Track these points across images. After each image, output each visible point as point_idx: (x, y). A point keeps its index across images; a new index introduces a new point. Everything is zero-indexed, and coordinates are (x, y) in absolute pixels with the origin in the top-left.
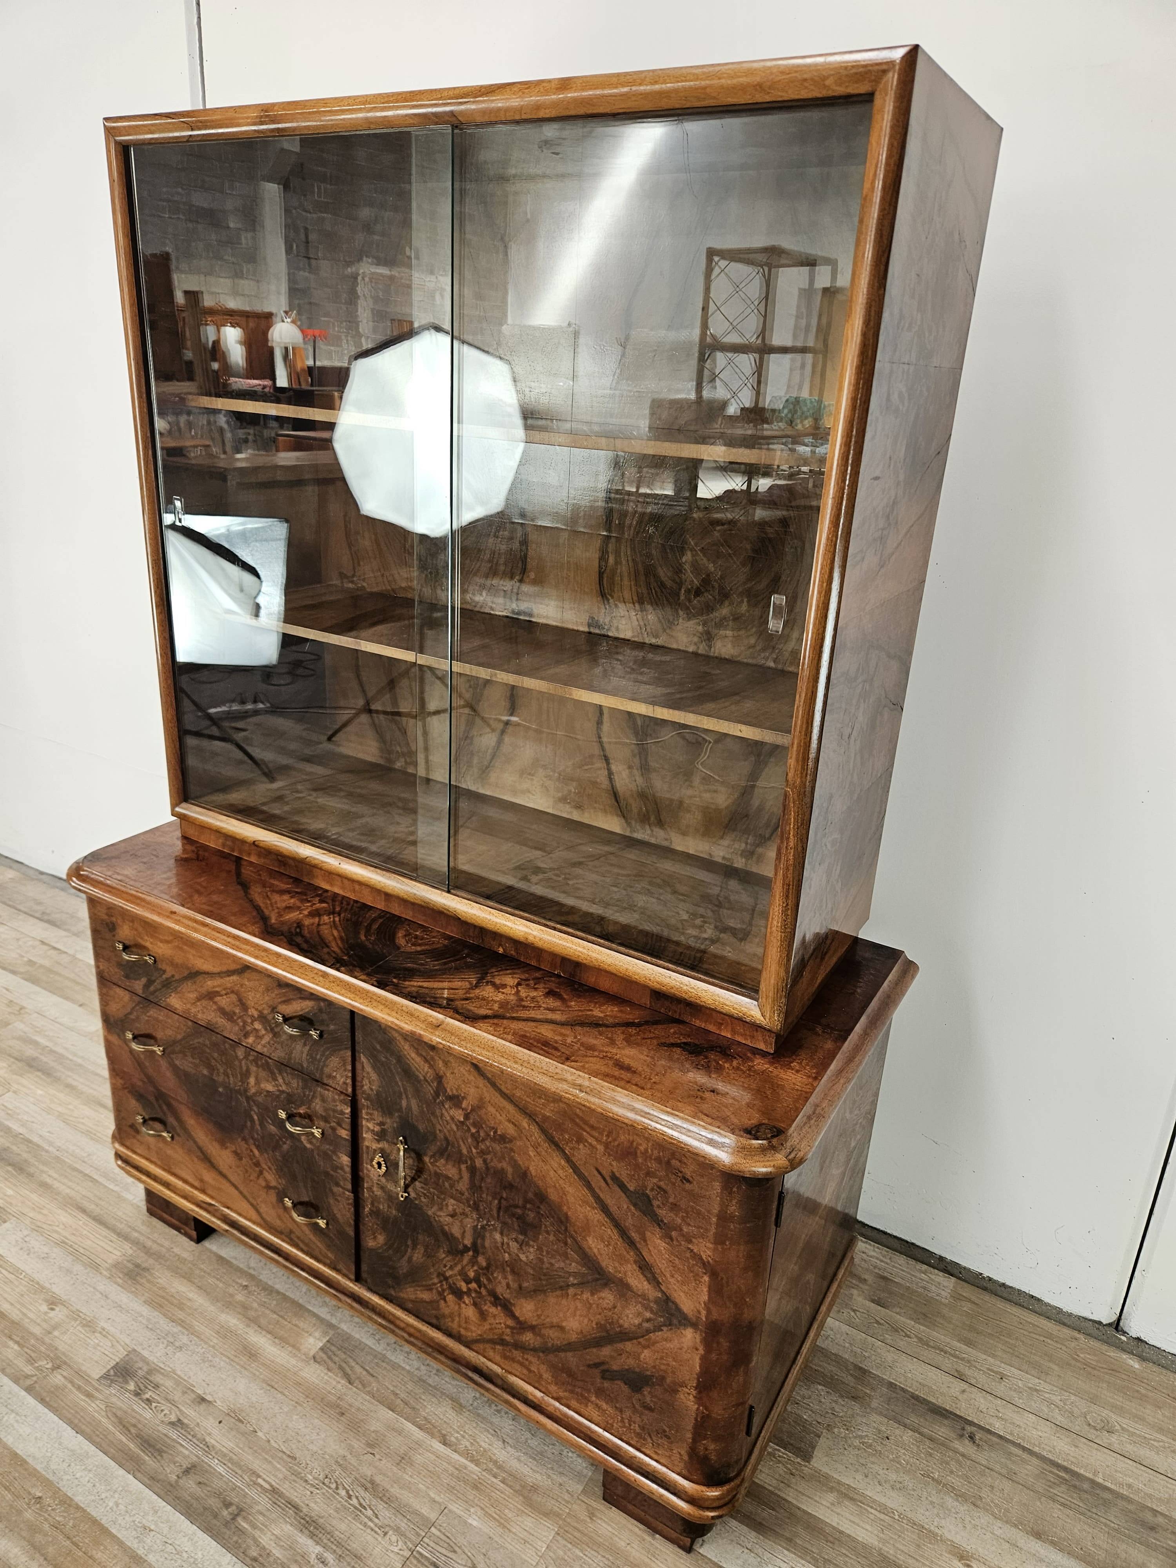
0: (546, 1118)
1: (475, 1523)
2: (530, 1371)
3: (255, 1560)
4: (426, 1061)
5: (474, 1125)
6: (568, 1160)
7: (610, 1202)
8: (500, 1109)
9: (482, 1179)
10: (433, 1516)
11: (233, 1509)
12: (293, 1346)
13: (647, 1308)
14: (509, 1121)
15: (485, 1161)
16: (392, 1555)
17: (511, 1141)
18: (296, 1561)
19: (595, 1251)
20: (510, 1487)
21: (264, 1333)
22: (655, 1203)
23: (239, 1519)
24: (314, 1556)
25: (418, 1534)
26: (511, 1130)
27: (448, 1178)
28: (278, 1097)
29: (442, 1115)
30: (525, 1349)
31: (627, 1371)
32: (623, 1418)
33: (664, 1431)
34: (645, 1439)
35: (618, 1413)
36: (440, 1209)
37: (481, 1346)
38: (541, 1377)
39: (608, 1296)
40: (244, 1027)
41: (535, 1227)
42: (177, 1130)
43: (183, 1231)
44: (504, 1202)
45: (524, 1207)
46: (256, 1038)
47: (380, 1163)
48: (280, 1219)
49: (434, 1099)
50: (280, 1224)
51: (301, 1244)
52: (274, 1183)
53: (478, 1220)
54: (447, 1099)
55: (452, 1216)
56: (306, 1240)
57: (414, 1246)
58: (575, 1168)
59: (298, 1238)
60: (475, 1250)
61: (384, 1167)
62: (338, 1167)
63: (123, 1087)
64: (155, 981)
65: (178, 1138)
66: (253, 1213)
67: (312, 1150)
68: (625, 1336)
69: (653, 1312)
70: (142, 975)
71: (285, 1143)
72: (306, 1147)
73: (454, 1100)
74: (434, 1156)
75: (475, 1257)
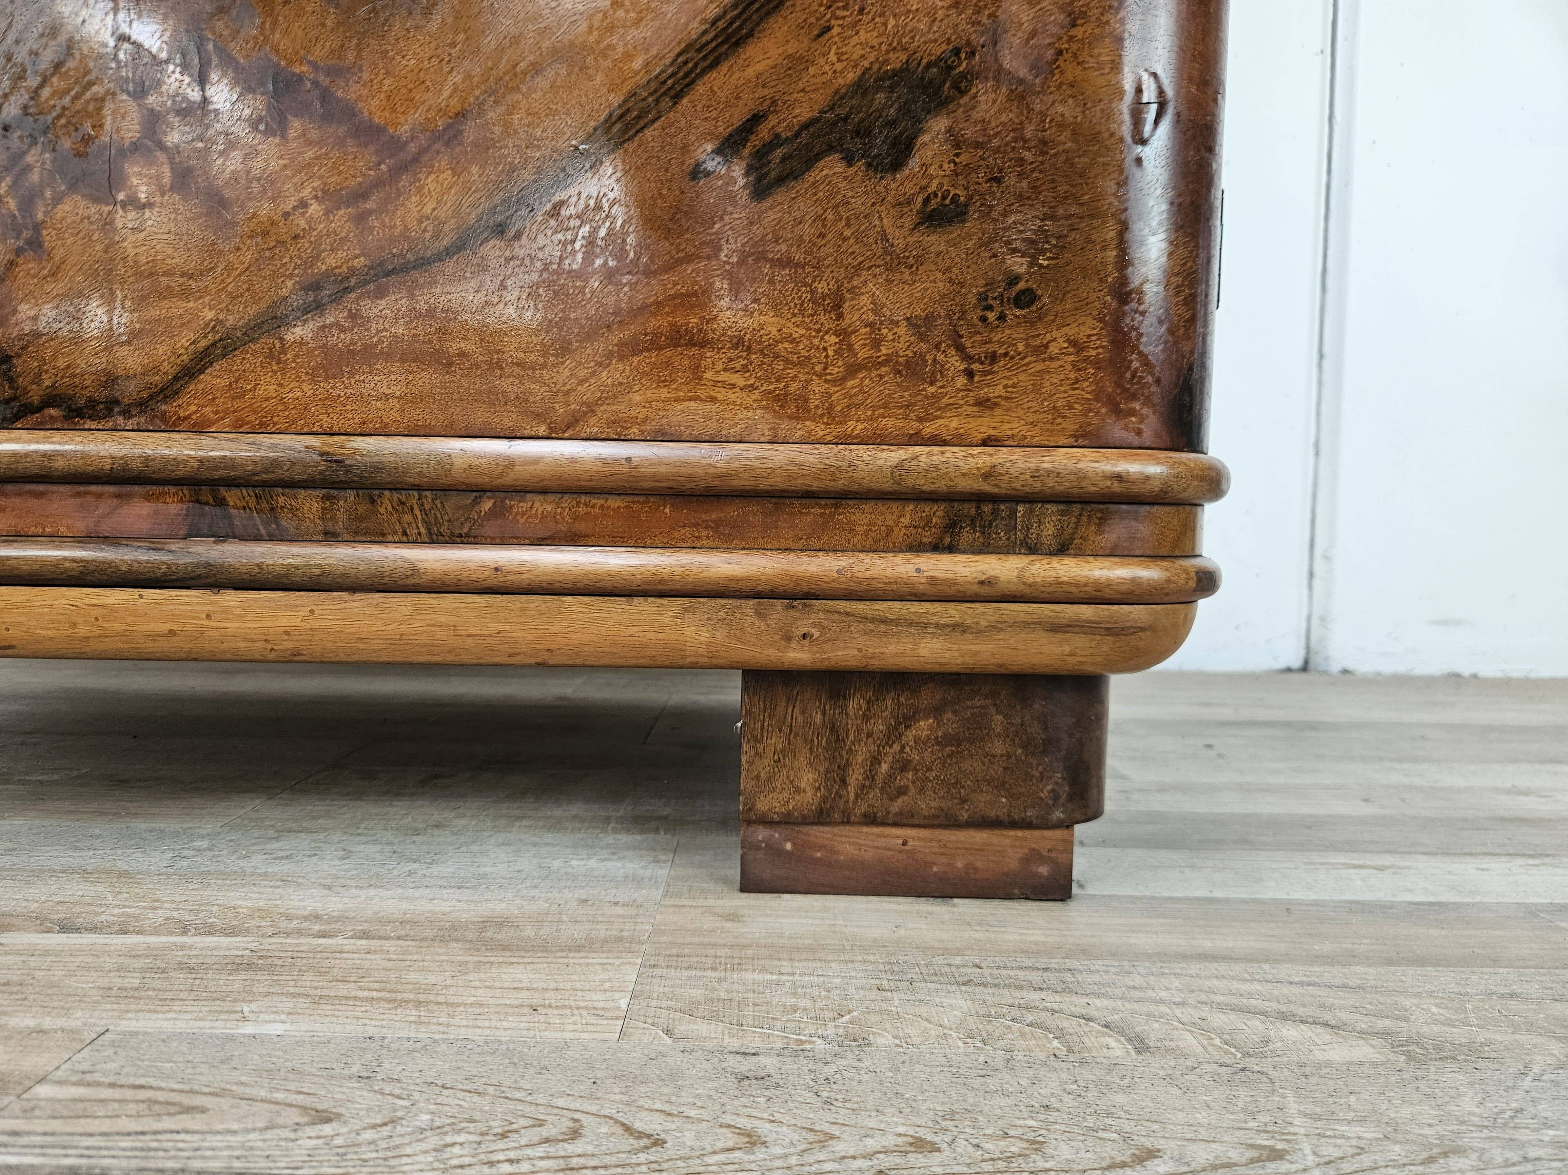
1: (276, 1028)
30: (423, 263)
31: (861, 87)
32: (844, 334)
33: (1013, 280)
34: (940, 368)
35: (825, 320)
37: (214, 381)
38: (495, 363)
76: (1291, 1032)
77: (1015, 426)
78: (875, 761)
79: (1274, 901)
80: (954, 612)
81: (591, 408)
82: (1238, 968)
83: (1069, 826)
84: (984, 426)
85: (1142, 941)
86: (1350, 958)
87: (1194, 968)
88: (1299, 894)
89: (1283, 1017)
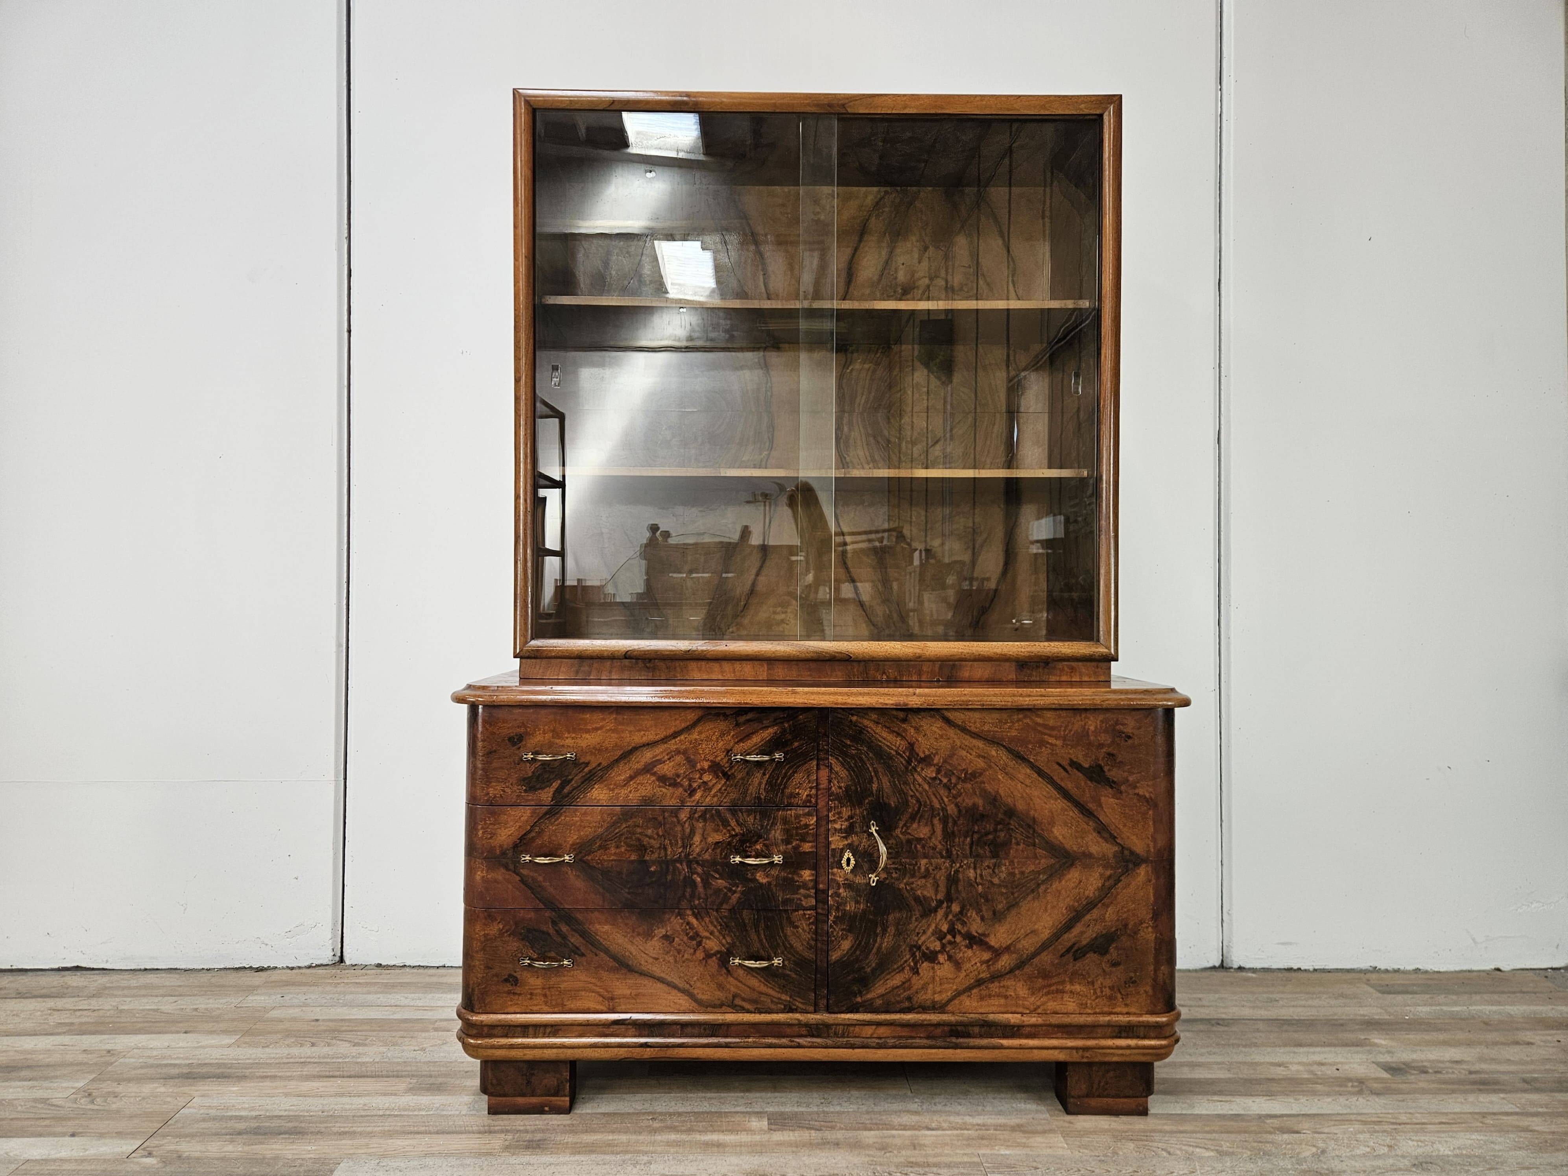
0: (1012, 739)
1: (1007, 1152)
2: (1006, 997)
4: (898, 734)
5: (946, 775)
6: (1033, 766)
7: (1069, 785)
8: (969, 749)
9: (955, 823)
13: (1105, 867)
14: (979, 756)
15: (957, 805)
17: (981, 774)
19: (1060, 838)
20: (1005, 1131)
22: (1106, 769)
26: (981, 763)
27: (919, 840)
28: (729, 843)
29: (915, 779)
30: (1002, 976)
31: (1096, 938)
32: (1095, 990)
33: (1131, 978)
34: (1116, 998)
35: (1091, 987)
36: (913, 876)
37: (956, 1002)
38: (1018, 997)
39: (1074, 875)
40: (690, 785)
41: (1006, 844)
42: (583, 949)
43: (547, 1109)
44: (976, 836)
45: (996, 831)
46: (704, 791)
47: (848, 860)
48: (720, 987)
49: (907, 768)
50: (720, 995)
51: (747, 1006)
52: (716, 948)
53: (951, 866)
54: (919, 762)
55: (925, 877)
56: (755, 996)
57: (885, 930)
58: (1040, 772)
59: (744, 1000)
60: (949, 899)
61: (853, 862)
62: (799, 887)
63: (501, 933)
64: (572, 779)
65: (584, 959)
66: (684, 1001)
67: (769, 883)
68: (1091, 905)
69: (1112, 868)
70: (555, 779)
71: (735, 892)
72: (761, 885)
73: (927, 760)
74: (905, 825)
75: (949, 907)
76: (1198, 1150)
77: (1133, 1010)
78: (1100, 1082)
79: (1197, 1115)
80: (1120, 1052)
81: (1039, 1007)
82: (1188, 1135)
83: (1147, 1097)
84: (1125, 1010)
85: (1166, 1128)
86: (1214, 1131)
87: (1178, 1135)
88: (1204, 1112)
89: (1197, 1147)
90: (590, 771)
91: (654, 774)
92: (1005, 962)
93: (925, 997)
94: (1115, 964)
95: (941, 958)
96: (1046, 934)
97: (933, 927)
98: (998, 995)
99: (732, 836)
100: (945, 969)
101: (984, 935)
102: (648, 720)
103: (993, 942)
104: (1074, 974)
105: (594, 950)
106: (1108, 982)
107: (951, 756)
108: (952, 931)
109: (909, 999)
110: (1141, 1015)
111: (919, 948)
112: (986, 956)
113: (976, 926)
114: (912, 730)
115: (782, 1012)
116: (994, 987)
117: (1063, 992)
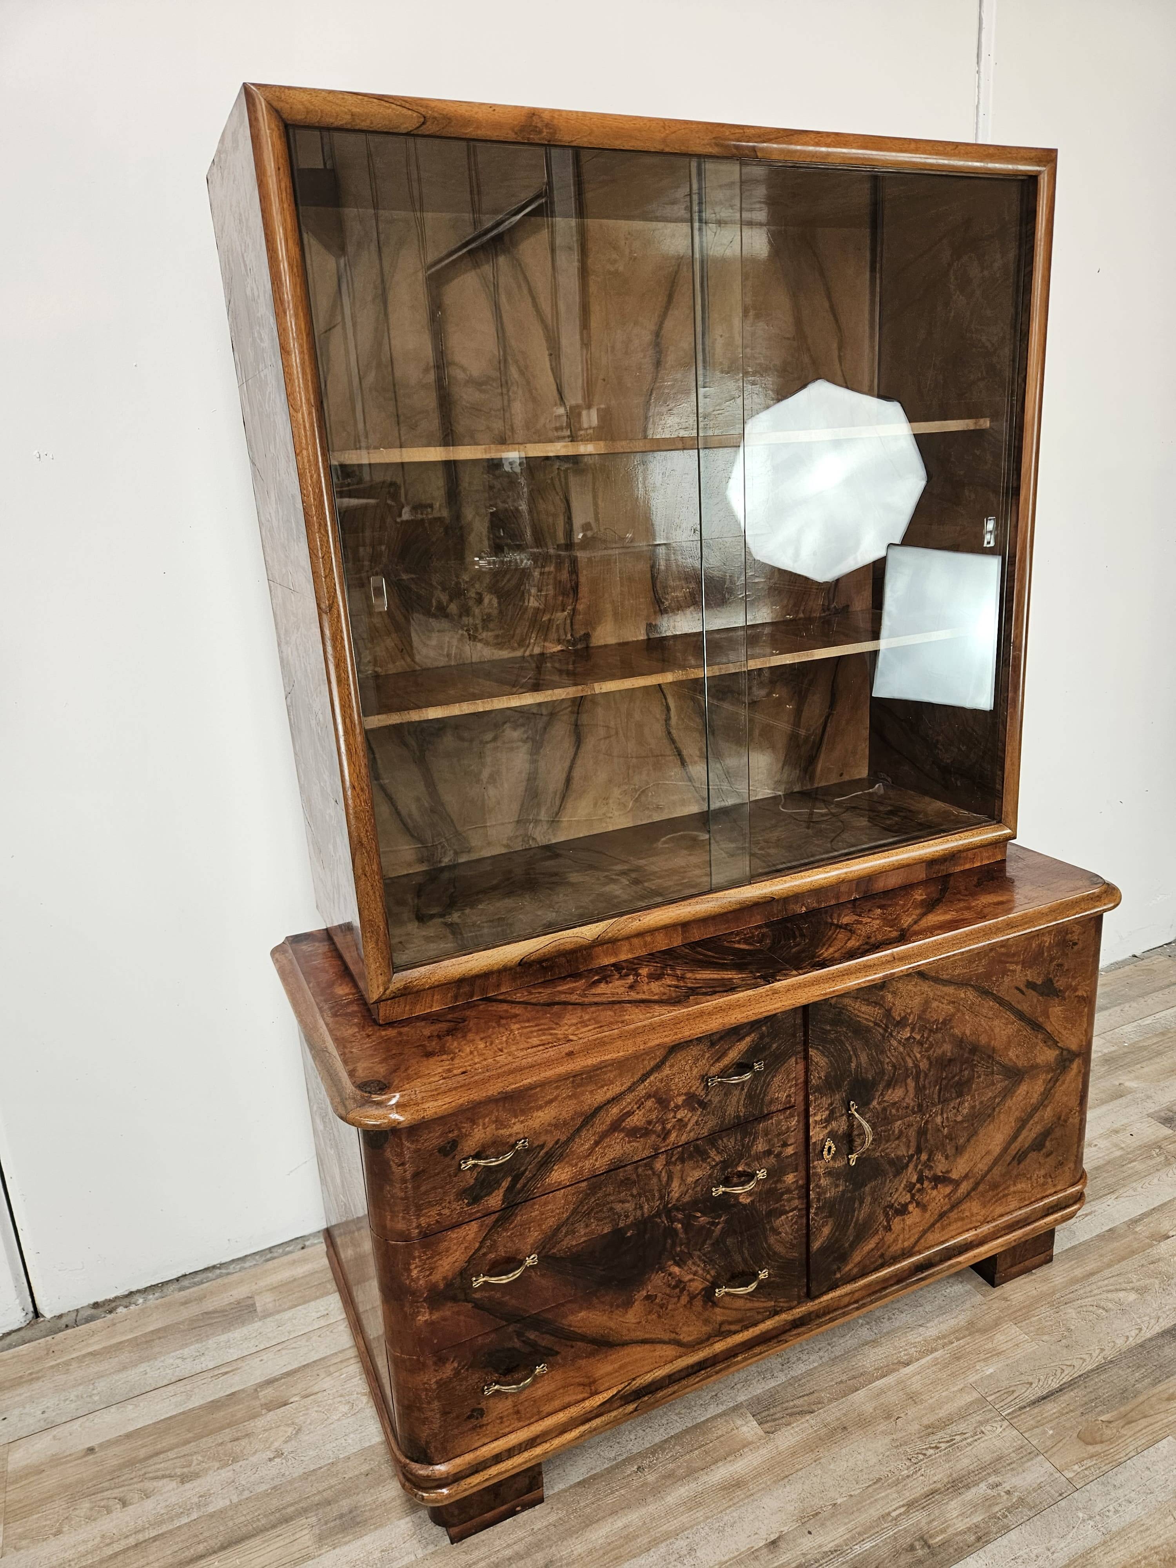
0: (979, 977)
1: (991, 1371)
2: (963, 1219)
3: (979, 1539)
4: (877, 1004)
5: (919, 1031)
6: (995, 998)
7: (1025, 1007)
8: (939, 998)
9: (926, 1076)
10: (975, 1395)
11: (918, 1545)
12: (744, 1446)
13: (1048, 1072)
14: (950, 1003)
15: (929, 1058)
16: (1004, 1434)
17: (950, 1020)
18: (990, 1506)
19: (1014, 1058)
20: (964, 1337)
21: (713, 1467)
22: (1055, 980)
23: (931, 1542)
24: (989, 1491)
25: (990, 1410)
26: (951, 1009)
27: (894, 1104)
28: (710, 1176)
29: (891, 1045)
30: (960, 1202)
31: (1036, 1138)
32: (1032, 1183)
33: (1060, 1161)
34: (1047, 1184)
35: (1029, 1181)
36: (887, 1141)
37: (922, 1241)
38: (972, 1215)
39: (1023, 1089)
40: (664, 1128)
41: (970, 1080)
42: (556, 1348)
43: (518, 1509)
44: (944, 1082)
45: (961, 1071)
46: (679, 1130)
47: (830, 1148)
48: (706, 1322)
49: (883, 1036)
50: (706, 1329)
51: (733, 1328)
52: (701, 1287)
53: (922, 1119)
54: (895, 1026)
55: (898, 1138)
56: (739, 1315)
57: (861, 1202)
58: (1000, 1001)
59: (730, 1323)
60: (919, 1151)
61: (833, 1149)
62: (782, 1194)
63: (457, 1373)
64: (526, 1170)
65: (559, 1357)
66: (669, 1351)
67: (752, 1201)
68: (1035, 1109)
69: (1053, 1070)
70: (504, 1178)
71: (718, 1223)
72: (745, 1206)
73: (901, 1023)
74: (882, 1094)
75: (918, 1158)
79: (1085, 1243)
81: (988, 1217)
82: (1101, 1274)
83: (1050, 1249)
84: (1054, 1191)
86: (1112, 1262)
88: (1087, 1237)
89: (1115, 1290)
90: (547, 1153)
91: (622, 1130)
92: (964, 1187)
93: (896, 1248)
94: (1048, 1155)
95: (911, 1208)
96: (997, 1150)
97: (904, 1182)
98: (956, 1220)
99: (712, 1167)
100: (915, 1215)
101: (948, 1172)
102: (611, 1071)
103: (954, 1175)
104: (1017, 1176)
105: (569, 1343)
106: (1042, 1172)
107: (924, 1011)
108: (920, 1180)
109: (882, 1256)
110: (1065, 1190)
111: (891, 1206)
112: (948, 1190)
113: (940, 1167)
114: (890, 996)
115: (769, 1318)
116: (953, 1215)
117: (1008, 1195)
